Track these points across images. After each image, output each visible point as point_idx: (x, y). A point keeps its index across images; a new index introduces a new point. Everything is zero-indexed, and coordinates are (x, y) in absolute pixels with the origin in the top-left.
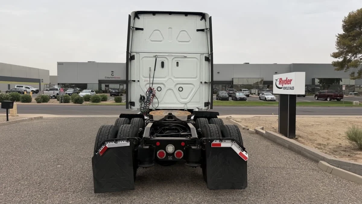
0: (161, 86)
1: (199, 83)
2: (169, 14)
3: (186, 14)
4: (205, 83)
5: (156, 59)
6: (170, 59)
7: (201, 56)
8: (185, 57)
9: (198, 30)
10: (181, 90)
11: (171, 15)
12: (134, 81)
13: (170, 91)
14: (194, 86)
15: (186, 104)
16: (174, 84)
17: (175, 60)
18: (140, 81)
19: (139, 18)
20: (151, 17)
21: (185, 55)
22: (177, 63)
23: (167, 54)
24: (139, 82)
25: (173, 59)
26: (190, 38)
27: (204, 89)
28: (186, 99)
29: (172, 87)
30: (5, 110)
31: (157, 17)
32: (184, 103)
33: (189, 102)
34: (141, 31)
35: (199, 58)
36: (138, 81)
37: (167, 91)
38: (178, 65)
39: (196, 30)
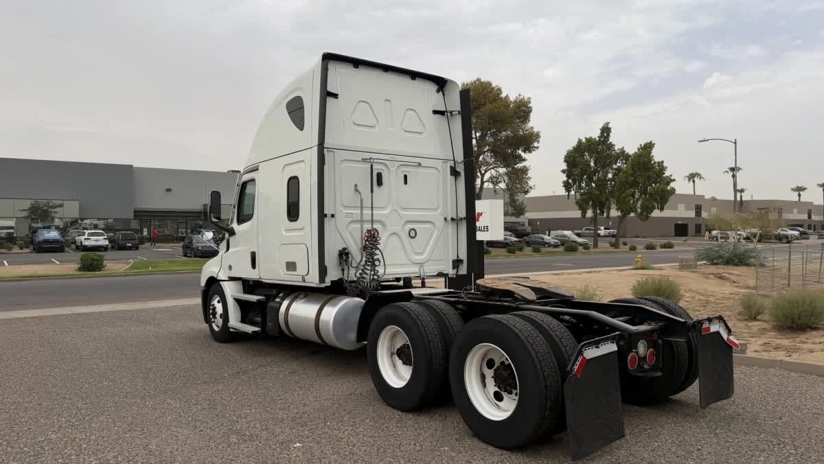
0: (378, 226)
1: (442, 220)
2: (384, 71)
3: (414, 75)
4: (452, 219)
5: (372, 166)
6: (393, 167)
7: (444, 164)
8: (419, 165)
9: (435, 112)
10: (413, 234)
11: (386, 73)
12: (326, 215)
13: (394, 238)
14: (435, 226)
15: (421, 265)
16: (402, 223)
17: (402, 169)
18: (337, 216)
20: (352, 71)
21: (418, 160)
22: (406, 177)
23: (387, 157)
24: (333, 219)
25: (399, 167)
26: (424, 126)
27: (450, 230)
28: (421, 254)
29: (397, 229)
31: (363, 72)
32: (418, 264)
33: (427, 261)
34: (333, 100)
35: (441, 169)
36: (333, 216)
37: (388, 239)
38: (406, 182)
39: (431, 112)
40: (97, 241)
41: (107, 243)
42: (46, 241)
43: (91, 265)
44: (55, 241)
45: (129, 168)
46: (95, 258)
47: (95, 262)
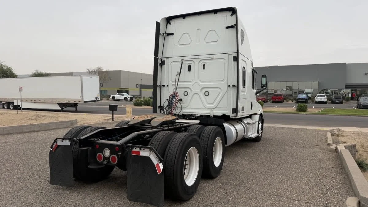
0: (187, 90)
1: (226, 86)
2: (199, 15)
3: (215, 12)
4: (234, 86)
5: (182, 63)
6: (197, 62)
7: (230, 56)
8: (212, 59)
9: (227, 28)
10: (207, 94)
11: (200, 16)
12: (164, 86)
13: (196, 96)
14: (221, 90)
15: (212, 109)
16: (200, 88)
17: (203, 62)
19: (170, 24)
20: (181, 20)
21: (211, 56)
22: (204, 65)
23: (194, 57)
25: (200, 61)
26: (219, 37)
27: (232, 92)
28: (212, 104)
29: (198, 91)
30: (112, 111)
31: (187, 20)
32: (210, 109)
33: (216, 108)
34: (171, 36)
35: (227, 59)
36: (168, 86)
37: (193, 96)
38: (204, 68)
39: (225, 28)
40: (321, 99)
41: (326, 100)
42: (300, 99)
43: (301, 109)
44: (303, 99)
45: (344, 64)
46: (302, 106)
47: (302, 108)
